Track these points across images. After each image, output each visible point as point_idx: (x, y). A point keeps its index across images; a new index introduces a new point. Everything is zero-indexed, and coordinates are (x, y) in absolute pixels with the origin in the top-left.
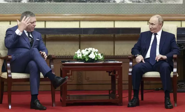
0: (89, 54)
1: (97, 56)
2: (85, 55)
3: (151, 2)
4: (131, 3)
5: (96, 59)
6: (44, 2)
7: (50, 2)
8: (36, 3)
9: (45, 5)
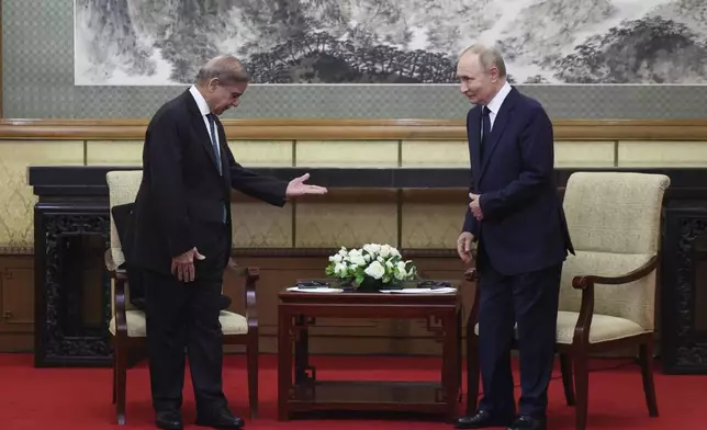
0: (368, 264)
1: (390, 271)
2: (353, 267)
3: (626, 81)
4: (561, 83)
5: (386, 280)
6: (292, 82)
7: (310, 82)
8: (267, 84)
9: (294, 93)
